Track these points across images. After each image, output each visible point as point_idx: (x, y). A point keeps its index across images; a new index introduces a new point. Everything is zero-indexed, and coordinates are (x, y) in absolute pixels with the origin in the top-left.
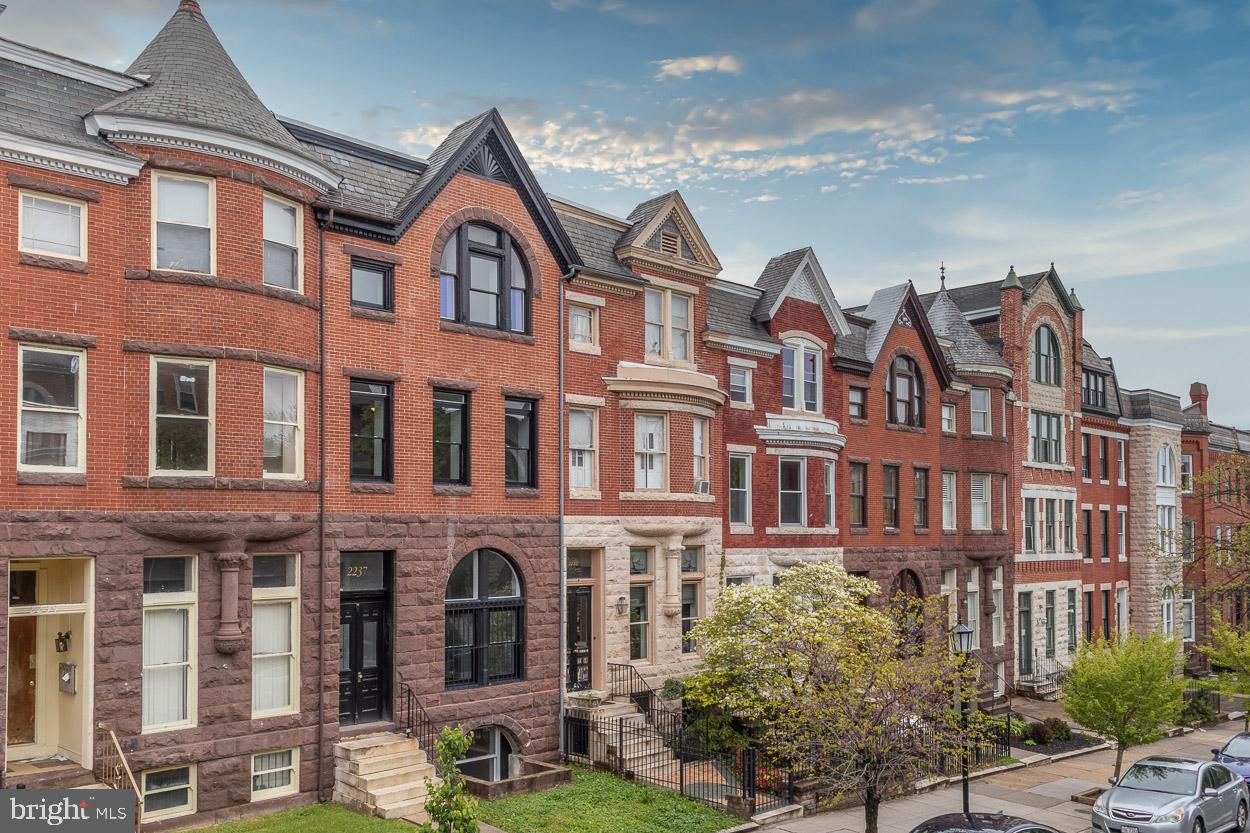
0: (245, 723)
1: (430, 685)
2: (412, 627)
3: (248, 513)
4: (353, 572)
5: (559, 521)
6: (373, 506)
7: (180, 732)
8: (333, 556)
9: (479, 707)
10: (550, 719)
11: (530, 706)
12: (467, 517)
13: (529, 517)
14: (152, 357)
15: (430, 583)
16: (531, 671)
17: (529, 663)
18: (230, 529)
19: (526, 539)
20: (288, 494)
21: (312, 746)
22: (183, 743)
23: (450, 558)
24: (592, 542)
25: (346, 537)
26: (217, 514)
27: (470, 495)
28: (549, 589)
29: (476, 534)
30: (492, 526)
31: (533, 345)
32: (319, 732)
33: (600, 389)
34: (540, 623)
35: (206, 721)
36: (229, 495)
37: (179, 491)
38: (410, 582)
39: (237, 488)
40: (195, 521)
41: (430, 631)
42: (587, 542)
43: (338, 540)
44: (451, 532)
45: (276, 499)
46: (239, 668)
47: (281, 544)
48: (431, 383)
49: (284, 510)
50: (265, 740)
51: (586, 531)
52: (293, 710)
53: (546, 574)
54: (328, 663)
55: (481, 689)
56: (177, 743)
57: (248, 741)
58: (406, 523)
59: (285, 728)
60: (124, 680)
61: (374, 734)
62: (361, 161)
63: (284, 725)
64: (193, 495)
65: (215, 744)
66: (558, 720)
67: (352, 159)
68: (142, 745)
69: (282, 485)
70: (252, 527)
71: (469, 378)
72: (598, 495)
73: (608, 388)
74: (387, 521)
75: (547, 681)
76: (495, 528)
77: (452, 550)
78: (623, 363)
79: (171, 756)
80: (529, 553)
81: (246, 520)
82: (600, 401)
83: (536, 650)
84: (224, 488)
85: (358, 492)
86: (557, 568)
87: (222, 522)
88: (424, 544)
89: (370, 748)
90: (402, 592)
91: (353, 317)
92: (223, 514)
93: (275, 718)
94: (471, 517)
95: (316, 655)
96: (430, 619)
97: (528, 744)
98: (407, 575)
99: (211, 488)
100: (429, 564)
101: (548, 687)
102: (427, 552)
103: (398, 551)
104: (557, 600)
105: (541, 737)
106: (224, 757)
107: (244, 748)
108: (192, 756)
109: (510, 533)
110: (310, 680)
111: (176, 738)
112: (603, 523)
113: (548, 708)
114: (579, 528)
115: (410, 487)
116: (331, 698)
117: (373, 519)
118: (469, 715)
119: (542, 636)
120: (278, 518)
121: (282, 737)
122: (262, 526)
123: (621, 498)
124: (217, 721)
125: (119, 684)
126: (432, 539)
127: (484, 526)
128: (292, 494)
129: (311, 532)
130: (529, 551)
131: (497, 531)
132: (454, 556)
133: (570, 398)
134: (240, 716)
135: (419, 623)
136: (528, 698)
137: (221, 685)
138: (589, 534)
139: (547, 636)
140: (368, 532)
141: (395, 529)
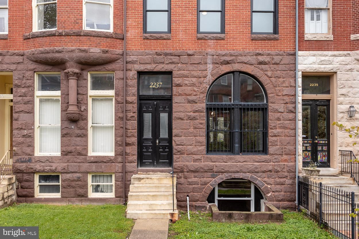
0: (83, 157)
1: (195, 149)
2: (182, 115)
3: (74, 48)
4: (153, 86)
5: (294, 54)
6: (157, 47)
7: (52, 157)
8: (133, 74)
9: (230, 167)
10: (289, 181)
11: (270, 171)
12: (220, 52)
13: (269, 52)
15: (194, 91)
16: (271, 149)
17: (270, 144)
18: (66, 56)
19: (267, 66)
20: (99, 38)
21: (120, 174)
22: (53, 162)
23: (209, 77)
24: (324, 68)
25: (140, 64)
26: (57, 48)
27: (223, 39)
28: (286, 98)
29: (228, 63)
30: (240, 57)
32: (124, 167)
34: (279, 119)
35: (65, 153)
36: (64, 38)
37: (42, 38)
38: (180, 90)
39: (67, 35)
40: (48, 53)
41: (194, 119)
42: (320, 68)
43: (135, 65)
44: (209, 61)
45: (90, 41)
46: (80, 129)
47: (102, 67)
49: (96, 47)
50: (94, 167)
51: (318, 61)
52: (112, 154)
53: (284, 88)
54: (129, 131)
55: (232, 156)
56: (50, 162)
57: (85, 166)
58: (179, 56)
59: (105, 162)
60: (24, 129)
61: (159, 173)
63: (105, 161)
64: (47, 39)
65: (68, 165)
66: (294, 182)
68: (33, 161)
70: (77, 55)
72: (331, 37)
74: (166, 54)
75: (285, 157)
76: (244, 59)
77: (210, 73)
79: (46, 168)
80: (270, 75)
81: (72, 51)
83: (275, 136)
84: (60, 35)
85: (148, 39)
86: (293, 84)
87: (60, 52)
88: (191, 68)
92: (60, 48)
93: (99, 157)
94: (224, 52)
95: (122, 126)
96: (195, 112)
97: (269, 195)
98: (179, 85)
99: (55, 35)
100: (194, 80)
101: (286, 161)
102: (192, 73)
103: (173, 72)
104: (293, 105)
106: (73, 173)
107: (83, 169)
108: (56, 169)
109: (253, 62)
110: (119, 139)
111: (50, 160)
112: (335, 56)
113: (286, 174)
114: (311, 59)
115: (181, 35)
116: (133, 150)
117: (158, 54)
118: (223, 171)
119: (281, 127)
120: (92, 50)
121: (103, 167)
122: (83, 54)
123: (352, 38)
124: (70, 154)
125: (22, 131)
126: (196, 65)
127: (234, 57)
128: (102, 38)
129: (119, 61)
130: (269, 73)
132: (212, 75)
134: (83, 152)
135: (187, 113)
136: (270, 166)
137: (71, 136)
138: (321, 63)
139: (285, 128)
140: (154, 61)
141: (171, 59)
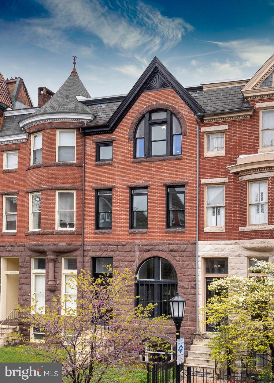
3: (50, 243)
5: (195, 244)
6: (103, 239)
8: (88, 259)
12: (144, 243)
13: (178, 242)
14: (30, 194)
19: (176, 253)
20: (65, 235)
23: (137, 261)
24: (218, 254)
25: (93, 251)
27: (146, 233)
28: (189, 277)
29: (149, 251)
30: (157, 246)
31: (181, 159)
33: (226, 173)
36: (44, 236)
39: (46, 234)
43: (90, 253)
44: (136, 249)
45: (60, 238)
46: (56, 296)
48: (128, 187)
49: (64, 241)
51: (214, 249)
53: (189, 270)
58: (117, 246)
60: (25, 296)
64: (35, 237)
69: (62, 232)
70: (52, 247)
71: (147, 181)
72: (224, 230)
73: (230, 172)
74: (109, 245)
75: (189, 323)
77: (137, 258)
78: (241, 157)
80: (178, 260)
81: (49, 245)
82: (225, 180)
84: (42, 234)
85: (97, 234)
87: (42, 246)
88: (125, 254)
91: (96, 166)
92: (42, 243)
94: (146, 243)
98: (117, 267)
99: (39, 234)
100: (127, 263)
101: (190, 326)
103: (113, 257)
104: (195, 283)
109: (167, 250)
112: (226, 244)
113: (190, 336)
114: (209, 247)
115: (118, 231)
117: (104, 245)
120: (60, 244)
122: (55, 247)
123: (240, 230)
125: (23, 297)
126: (128, 252)
127: (153, 247)
128: (68, 235)
129: (79, 250)
130: (178, 258)
131: (159, 249)
132: (139, 260)
133: (203, 181)
137: (51, 301)
138: (216, 250)
140: (101, 250)
141: (112, 248)
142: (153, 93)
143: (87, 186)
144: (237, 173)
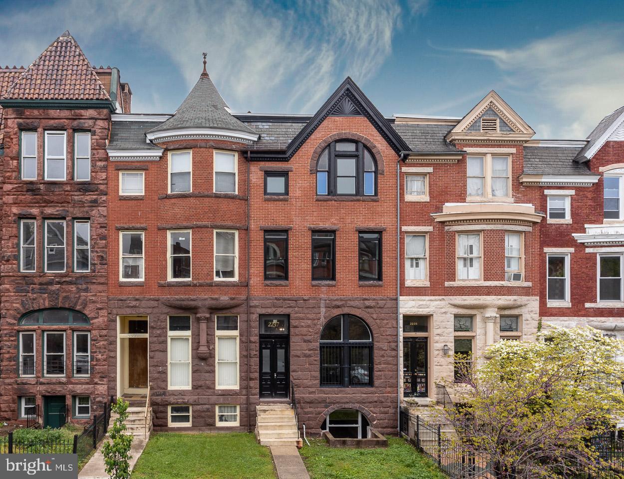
0: (212, 390)
1: (310, 383)
2: (299, 353)
3: (206, 296)
4: (271, 325)
5: (396, 299)
6: (277, 293)
7: (184, 391)
8: (255, 317)
9: (341, 398)
10: (391, 411)
11: (376, 402)
12: (331, 297)
13: (375, 297)
14: (168, 231)
15: (309, 331)
16: (377, 382)
17: (375, 378)
18: (199, 304)
19: (372, 310)
20: (228, 287)
21: (245, 406)
22: (185, 395)
23: (322, 319)
24: (422, 311)
25: (262, 307)
26: (192, 297)
27: (334, 286)
28: (389, 337)
29: (338, 307)
30: (349, 302)
31: (378, 201)
32: (248, 399)
33: (430, 221)
34: (383, 356)
35: (195, 387)
36: (197, 289)
37: (177, 287)
38: (297, 331)
39: (201, 285)
40: (183, 300)
41: (310, 356)
42: (418, 311)
43: (257, 309)
44: (322, 305)
45: (221, 290)
46: (209, 365)
47: (228, 311)
48: (310, 229)
49: (225, 295)
50: (221, 399)
51: (417, 305)
52: (237, 387)
53: (388, 329)
54: (252, 367)
55: (343, 389)
56: (182, 395)
57: (214, 399)
58: (296, 301)
59: (231, 395)
60: (159, 366)
61: (278, 404)
62: (276, 124)
63: (231, 394)
64: (183, 289)
65: (198, 398)
66: (397, 412)
67: (271, 124)
68: (167, 394)
69: (223, 283)
70: (209, 303)
71: (334, 224)
72: (428, 284)
73: (436, 220)
74: (285, 300)
75: (389, 389)
76: (352, 303)
77: (323, 316)
78: (447, 204)
79: (179, 400)
80: (375, 317)
82: (430, 229)
83: (380, 371)
84: (195, 286)
85: (268, 286)
86: (395, 326)
87: (194, 300)
88: (306, 311)
89: (268, 410)
90: (293, 335)
91: (265, 201)
92: (195, 297)
93: (226, 390)
94: (335, 298)
95: (246, 363)
96: (310, 350)
97: (375, 423)
98: (296, 327)
99: (189, 286)
100: (309, 322)
101: (389, 392)
102: (308, 315)
103: (291, 315)
104: (395, 344)
105: (385, 420)
106: (202, 404)
107: (212, 401)
108: (188, 402)
109: (361, 306)
110: (243, 374)
111: (182, 393)
112: (431, 300)
113: (389, 404)
114: (411, 303)
115: (298, 282)
116: (255, 384)
117: (277, 299)
118: (335, 402)
119: (384, 364)
120: (222, 299)
121: (229, 399)
122: (214, 302)
123: (446, 285)
124: (199, 388)
125: (157, 368)
126: (311, 309)
127: (344, 302)
128: (230, 287)
129: (243, 305)
130: (375, 316)
132: (325, 318)
133: (404, 228)
134: (211, 387)
135: (303, 352)
136: (375, 397)
137: (201, 372)
138: (420, 307)
139: (388, 364)
140: (274, 305)
141: (289, 304)
142: (341, 119)
143: (253, 226)
144: (443, 223)
